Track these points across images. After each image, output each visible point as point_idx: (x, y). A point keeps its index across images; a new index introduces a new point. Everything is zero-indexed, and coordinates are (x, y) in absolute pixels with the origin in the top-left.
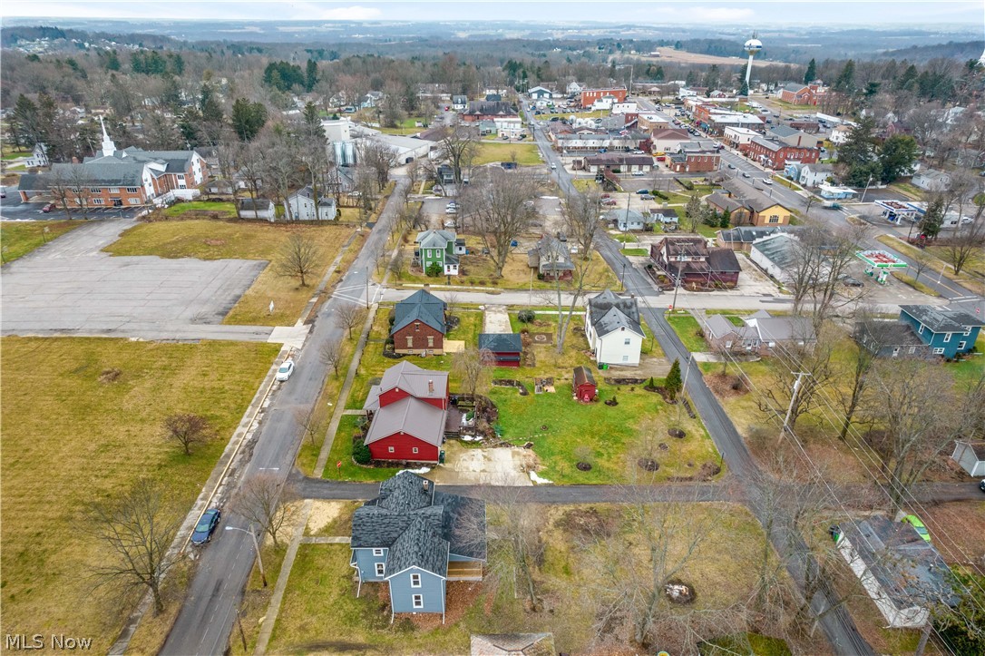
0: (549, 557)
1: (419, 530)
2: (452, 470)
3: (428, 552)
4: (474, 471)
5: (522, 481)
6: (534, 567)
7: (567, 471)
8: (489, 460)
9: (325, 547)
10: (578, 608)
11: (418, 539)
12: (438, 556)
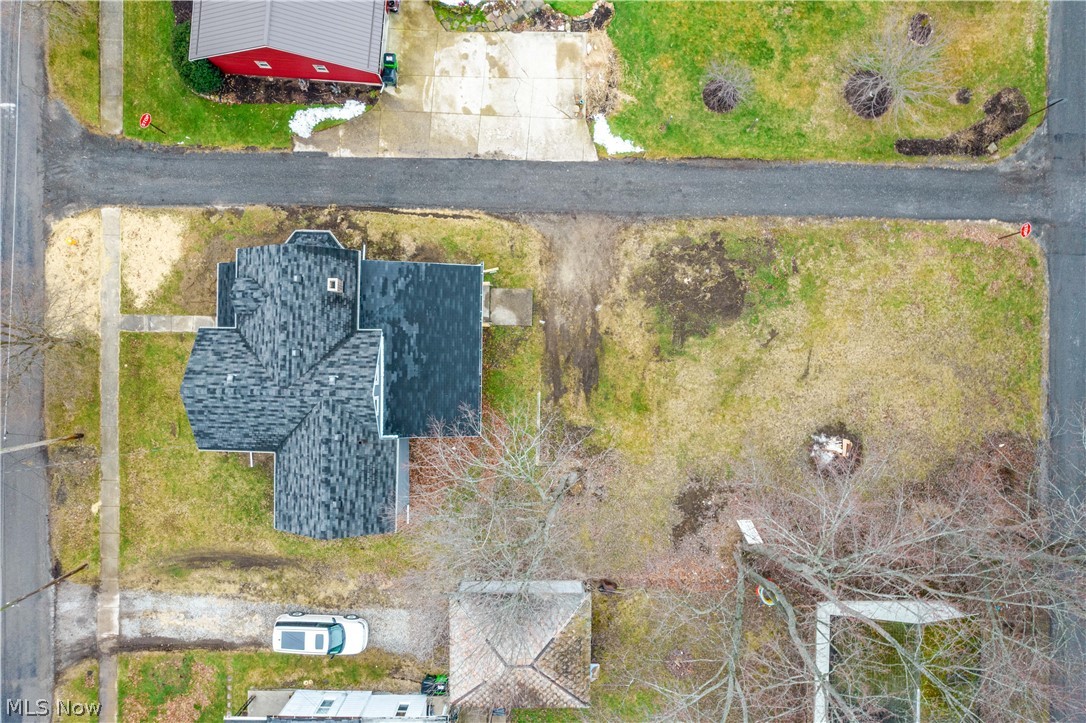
0: (609, 367)
1: (327, 441)
2: (416, 110)
3: (352, 489)
4: (467, 112)
5: (572, 148)
6: (577, 393)
7: (679, 114)
8: (503, 74)
9: (172, 343)
10: (646, 487)
11: (327, 470)
12: (374, 489)
